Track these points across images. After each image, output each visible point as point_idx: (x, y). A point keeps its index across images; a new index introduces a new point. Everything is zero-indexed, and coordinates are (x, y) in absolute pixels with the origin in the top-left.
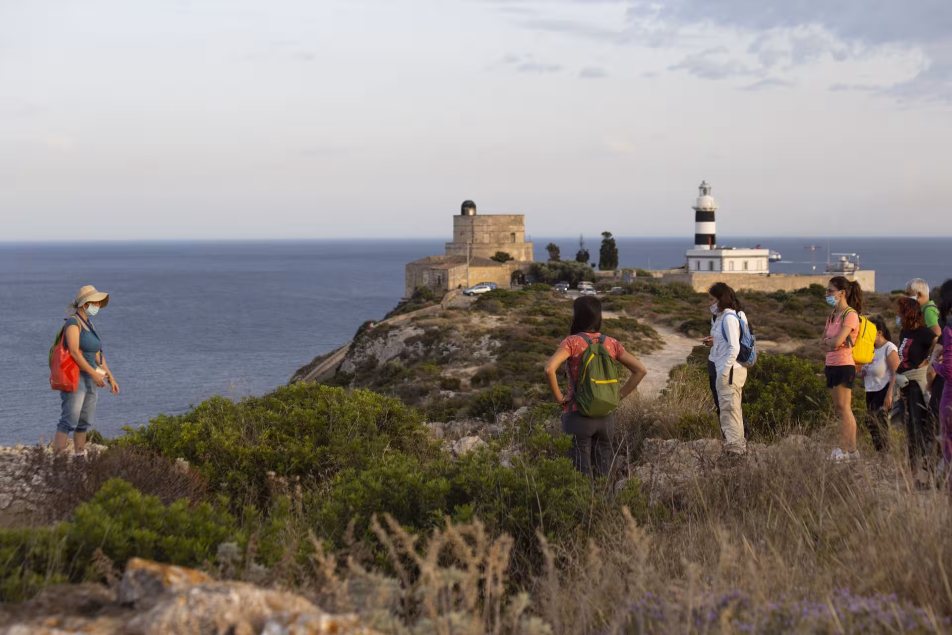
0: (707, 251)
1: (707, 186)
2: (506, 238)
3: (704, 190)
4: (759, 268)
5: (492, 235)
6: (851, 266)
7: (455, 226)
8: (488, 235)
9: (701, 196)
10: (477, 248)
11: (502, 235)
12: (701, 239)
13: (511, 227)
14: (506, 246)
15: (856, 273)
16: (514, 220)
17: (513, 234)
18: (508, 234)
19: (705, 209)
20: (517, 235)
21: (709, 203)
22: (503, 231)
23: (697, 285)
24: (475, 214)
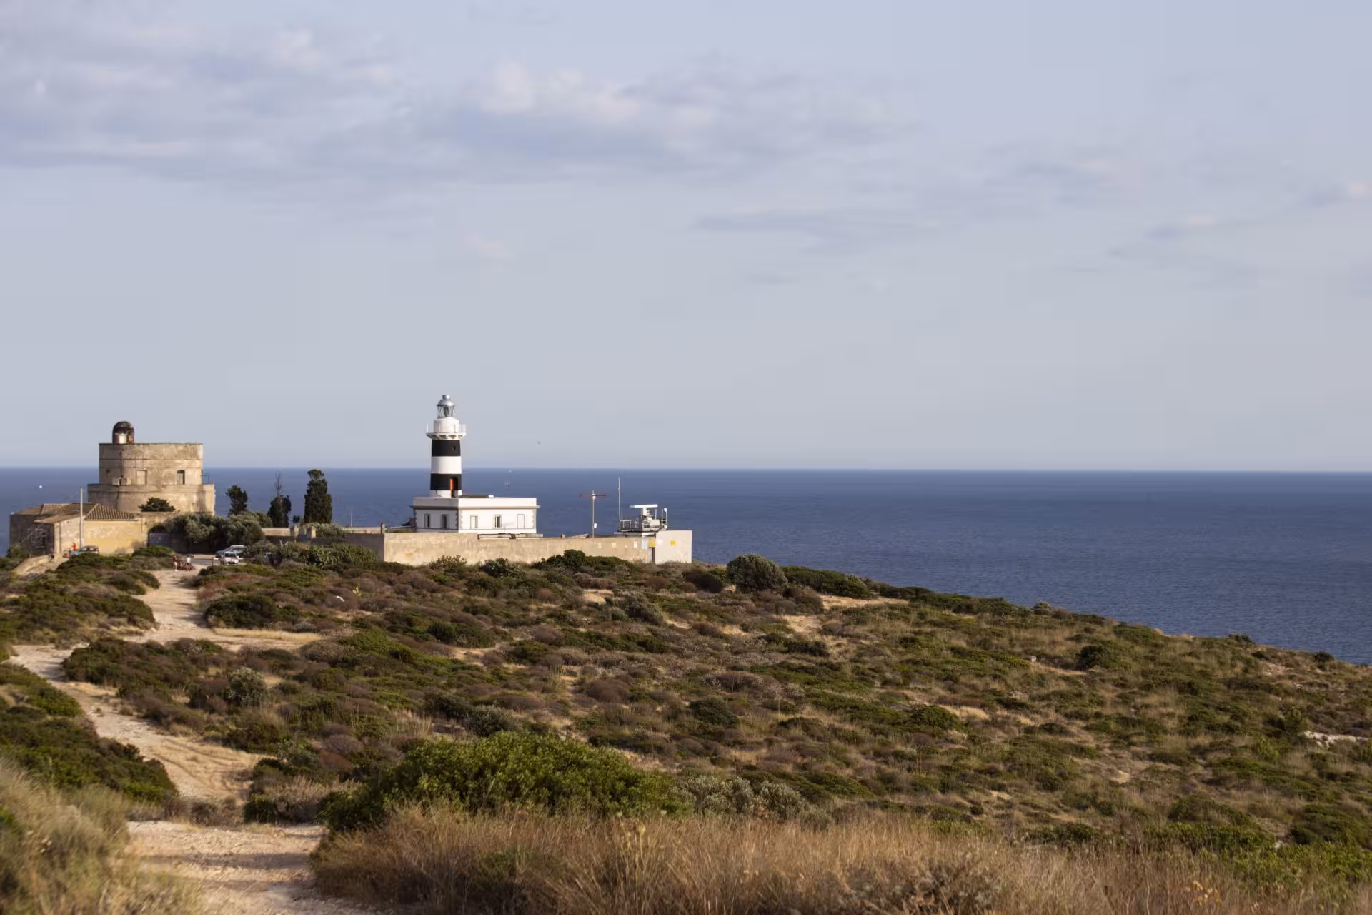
0: (447, 499)
1: (450, 404)
2: (170, 477)
3: (444, 409)
4: (521, 526)
5: (150, 472)
6: (656, 522)
7: (100, 459)
8: (144, 473)
9: (439, 417)
10: (126, 493)
11: (164, 473)
12: (439, 481)
13: (178, 461)
14: (170, 488)
15: (659, 534)
16: (184, 452)
17: (182, 472)
18: (174, 472)
19: (444, 436)
20: (188, 473)
21: (451, 428)
22: (168, 468)
23: (392, 550)
24: (129, 443)
